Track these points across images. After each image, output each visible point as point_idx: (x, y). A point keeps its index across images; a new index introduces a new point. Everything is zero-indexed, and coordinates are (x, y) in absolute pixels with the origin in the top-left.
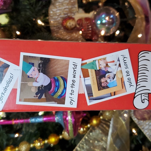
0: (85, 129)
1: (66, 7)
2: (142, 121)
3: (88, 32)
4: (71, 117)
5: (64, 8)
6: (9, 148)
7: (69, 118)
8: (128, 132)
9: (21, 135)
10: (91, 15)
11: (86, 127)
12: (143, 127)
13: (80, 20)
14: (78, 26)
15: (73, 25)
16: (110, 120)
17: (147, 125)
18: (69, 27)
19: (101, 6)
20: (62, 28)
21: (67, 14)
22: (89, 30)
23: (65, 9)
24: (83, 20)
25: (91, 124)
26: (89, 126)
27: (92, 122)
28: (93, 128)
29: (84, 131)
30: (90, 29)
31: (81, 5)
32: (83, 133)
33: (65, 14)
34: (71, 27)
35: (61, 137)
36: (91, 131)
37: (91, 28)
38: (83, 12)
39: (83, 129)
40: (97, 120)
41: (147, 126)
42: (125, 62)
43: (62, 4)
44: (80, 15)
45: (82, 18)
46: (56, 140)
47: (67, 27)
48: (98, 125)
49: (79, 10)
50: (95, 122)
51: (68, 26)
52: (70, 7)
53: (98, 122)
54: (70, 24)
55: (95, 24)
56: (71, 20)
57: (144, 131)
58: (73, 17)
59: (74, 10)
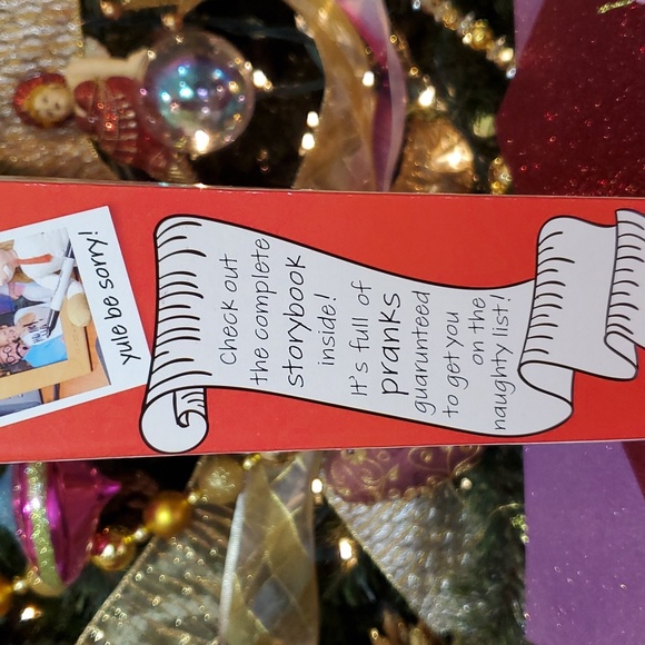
0: (121, 550)
1: (27, 32)
2: (363, 508)
3: (125, 137)
4: (46, 503)
5: (20, 34)
7: (35, 505)
8: (307, 553)
10: (132, 65)
11: (128, 539)
12: (367, 532)
13: (88, 86)
14: (80, 113)
15: (57, 106)
16: (233, 506)
17: (382, 523)
18: (43, 114)
19: (173, 29)
20: (18, 121)
21: (34, 60)
22: (128, 131)
23: (26, 38)
25: (151, 526)
26: (139, 534)
27: (152, 517)
28: (163, 541)
29: (118, 560)
30: (133, 125)
31: (95, 27)
32: (115, 566)
33: (25, 61)
34: (50, 114)
35: (19, 586)
36: (153, 558)
37: (136, 119)
38: (102, 52)
39: (116, 550)
40: (173, 509)
41: (386, 526)
42: (97, 258)
44: (92, 64)
45: (97, 79)
46: (1, 598)
47: (32, 114)
48: (178, 530)
49: (84, 44)
50: (163, 517)
51: (37, 112)
52: (50, 30)
53: (178, 516)
54: (48, 101)
55: (152, 105)
56: (51, 86)
57: (372, 547)
58: (62, 72)
59: (65, 45)
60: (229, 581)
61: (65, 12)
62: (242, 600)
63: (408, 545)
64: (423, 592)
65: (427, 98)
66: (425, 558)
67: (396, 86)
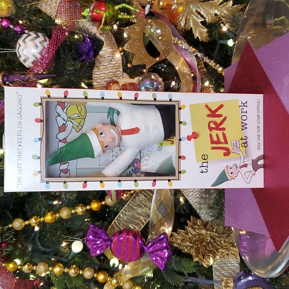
6: (49, 214)
8: (172, 198)
9: (60, 203)
11: (129, 193)
12: (187, 194)
19: (145, 73)
23: (109, 72)
24: (128, 85)
26: (132, 192)
28: (137, 194)
29: (127, 197)
31: (125, 69)
32: (126, 199)
33: (109, 78)
35: (103, 203)
36: (135, 198)
38: (128, 76)
39: (127, 195)
43: (106, 68)
44: (125, 80)
45: (127, 83)
46: (99, 206)
49: (123, 74)
52: (114, 70)
54: (114, 88)
56: (115, 84)
57: (188, 198)
59: (119, 74)
60: (153, 204)
61: (118, 66)
62: (156, 209)
63: (197, 198)
64: (201, 209)
65: (207, 84)
66: (201, 200)
67: (199, 81)
